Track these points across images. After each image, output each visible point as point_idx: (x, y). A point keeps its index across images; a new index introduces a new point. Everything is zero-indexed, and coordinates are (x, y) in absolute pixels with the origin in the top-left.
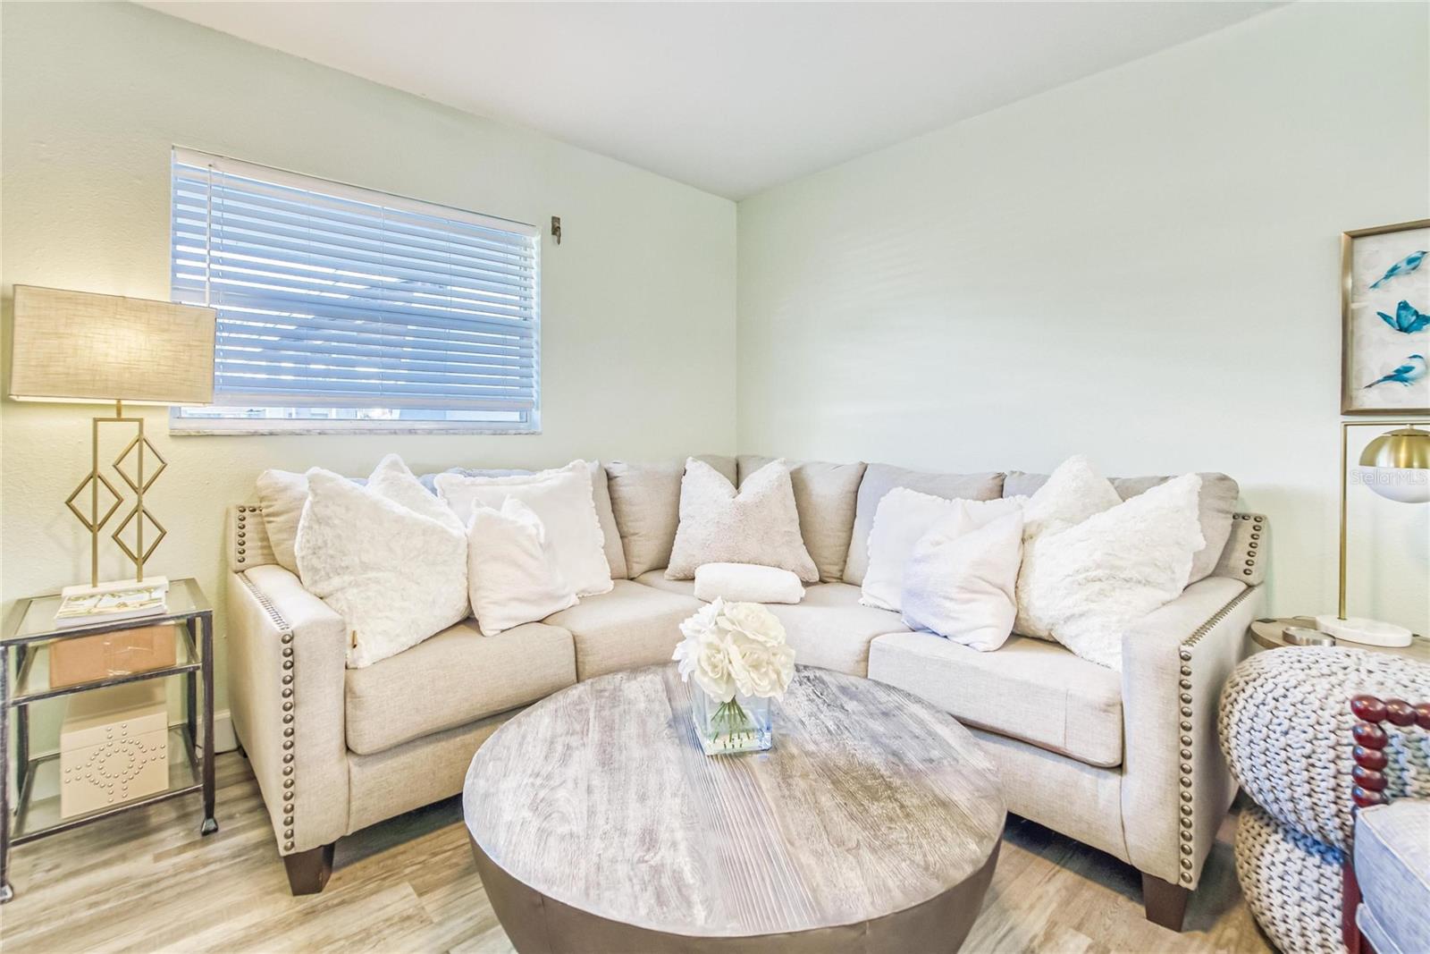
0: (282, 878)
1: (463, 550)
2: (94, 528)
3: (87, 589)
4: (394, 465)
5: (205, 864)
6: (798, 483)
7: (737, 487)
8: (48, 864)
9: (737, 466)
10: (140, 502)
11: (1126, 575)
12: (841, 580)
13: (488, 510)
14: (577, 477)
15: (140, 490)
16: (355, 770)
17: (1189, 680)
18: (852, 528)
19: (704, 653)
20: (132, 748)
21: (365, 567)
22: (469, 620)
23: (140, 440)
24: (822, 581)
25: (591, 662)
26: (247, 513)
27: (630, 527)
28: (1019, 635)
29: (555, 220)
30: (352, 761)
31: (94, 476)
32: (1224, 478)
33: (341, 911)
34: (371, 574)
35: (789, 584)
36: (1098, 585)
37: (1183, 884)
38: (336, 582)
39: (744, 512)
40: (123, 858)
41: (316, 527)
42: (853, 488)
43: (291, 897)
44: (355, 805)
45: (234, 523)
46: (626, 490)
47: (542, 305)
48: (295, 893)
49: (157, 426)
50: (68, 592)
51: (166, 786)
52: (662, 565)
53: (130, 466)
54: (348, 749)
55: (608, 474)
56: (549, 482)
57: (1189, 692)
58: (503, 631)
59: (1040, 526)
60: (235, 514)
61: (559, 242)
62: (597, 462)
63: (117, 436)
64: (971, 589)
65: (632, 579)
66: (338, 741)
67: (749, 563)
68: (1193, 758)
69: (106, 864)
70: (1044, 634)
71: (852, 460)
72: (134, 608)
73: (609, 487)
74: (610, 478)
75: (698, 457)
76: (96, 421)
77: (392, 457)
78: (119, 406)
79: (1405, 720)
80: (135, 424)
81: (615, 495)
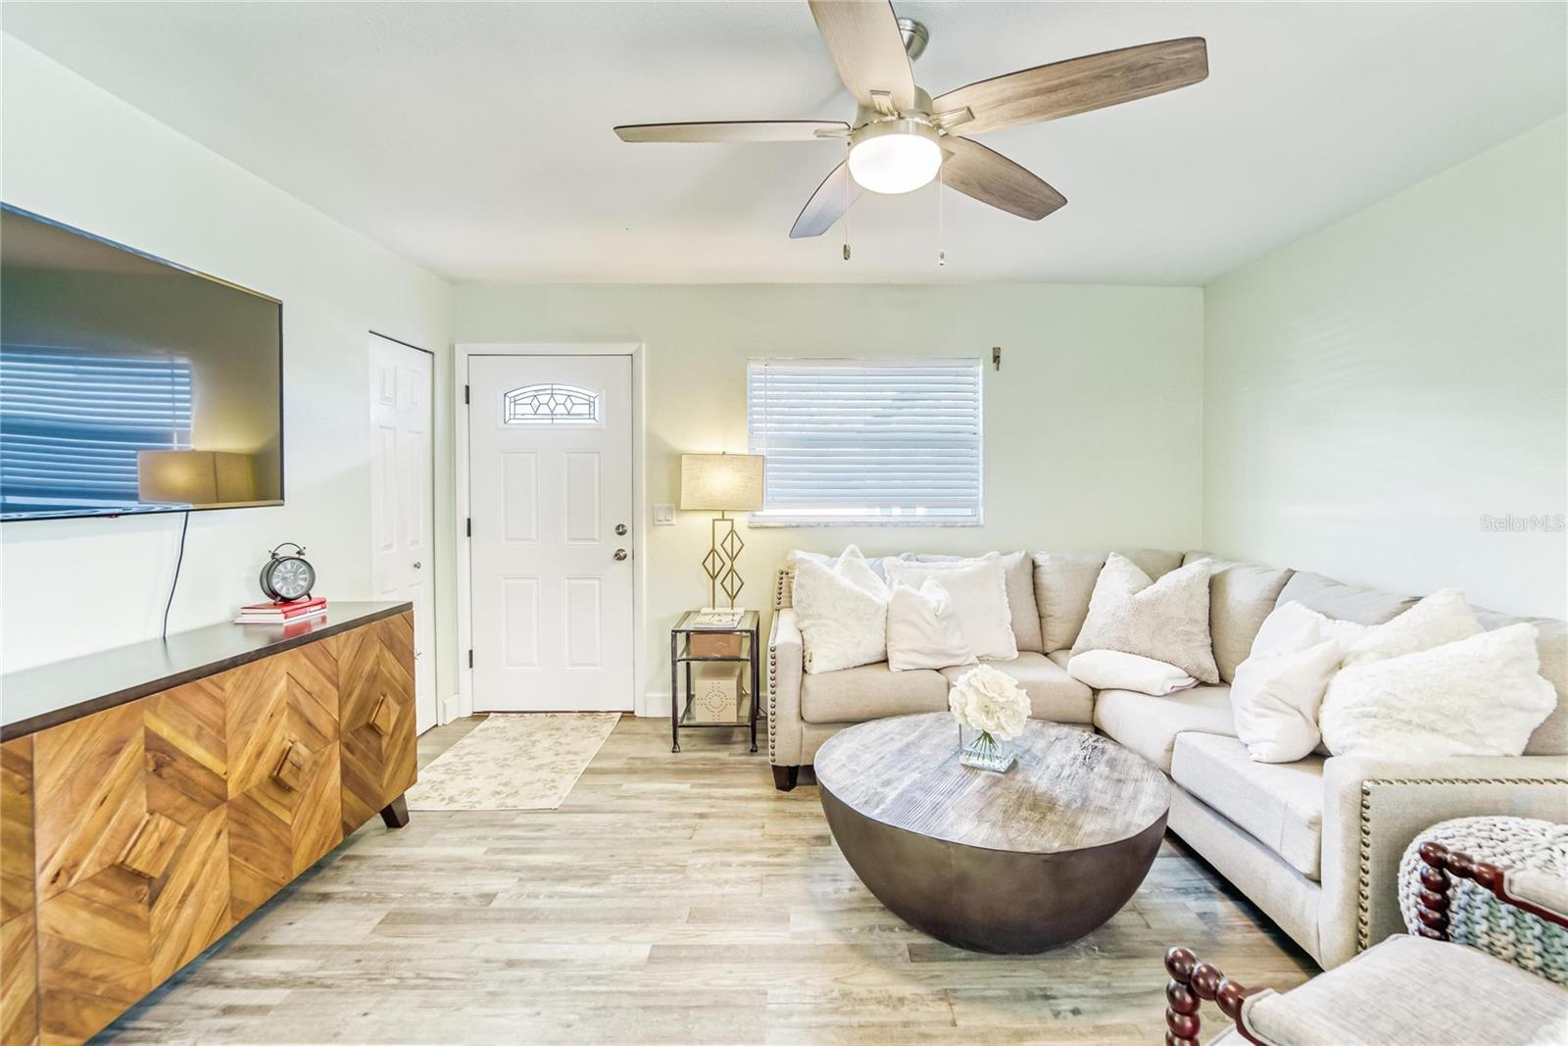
0: (771, 778)
2: (714, 578)
3: (710, 610)
4: (853, 553)
5: (748, 764)
6: (1214, 585)
8: (693, 743)
10: (732, 565)
11: (1404, 716)
13: (906, 587)
15: (733, 559)
16: (805, 729)
17: (1367, 812)
20: (722, 696)
21: (820, 617)
22: (885, 661)
23: (732, 531)
24: (1224, 684)
26: (783, 575)
27: (1047, 609)
29: (996, 350)
30: (803, 725)
31: (713, 550)
33: (793, 802)
36: (1371, 722)
39: (1140, 606)
40: (718, 750)
42: (1274, 594)
43: (775, 789)
44: (804, 749)
45: (778, 581)
46: (1047, 578)
48: (777, 788)
49: (741, 521)
50: (704, 610)
51: (735, 720)
52: (1069, 646)
53: (728, 546)
54: (802, 718)
55: (1033, 563)
56: (969, 569)
57: (1368, 824)
58: (904, 670)
59: (1358, 656)
60: (779, 575)
61: (998, 369)
62: (1023, 553)
63: (723, 528)
65: (1046, 655)
67: (1140, 654)
68: (1370, 886)
69: (712, 750)
72: (724, 623)
73: (1032, 576)
74: (1035, 567)
75: (1122, 552)
76: (714, 520)
77: (851, 547)
78: (723, 511)
79: (1464, 873)
80: (730, 522)
81: (1038, 582)
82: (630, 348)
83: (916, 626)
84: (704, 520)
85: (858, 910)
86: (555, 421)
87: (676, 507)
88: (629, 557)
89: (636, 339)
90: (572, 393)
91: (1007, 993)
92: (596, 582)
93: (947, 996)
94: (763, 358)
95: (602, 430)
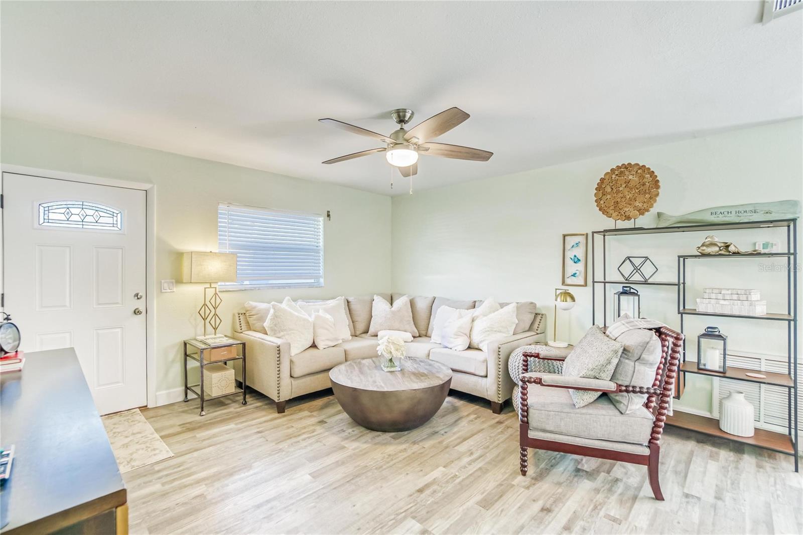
1: (312, 325)
2: (205, 319)
3: (203, 337)
4: (289, 300)
5: (249, 409)
6: (412, 303)
7: (391, 305)
9: (392, 297)
10: (215, 312)
11: (495, 330)
12: (426, 336)
13: (316, 313)
14: (339, 302)
15: (216, 308)
16: (293, 381)
17: (500, 353)
18: (430, 319)
19: (384, 347)
20: (227, 379)
21: (290, 330)
22: (314, 346)
23: (215, 294)
24: (420, 336)
25: (350, 357)
26: (240, 315)
27: (356, 318)
28: (470, 347)
29: (328, 212)
30: (292, 379)
31: (205, 305)
32: (532, 303)
34: (292, 332)
35: (409, 336)
36: (488, 333)
37: (499, 402)
38: (282, 333)
39: (393, 313)
40: (225, 409)
41: (276, 319)
42: (431, 305)
44: (292, 391)
45: (237, 318)
46: (353, 306)
47: (325, 241)
48: (278, 413)
50: (199, 338)
51: (234, 391)
52: (366, 332)
53: (213, 301)
54: (291, 376)
55: (347, 301)
56: (331, 304)
58: (324, 349)
59: (477, 317)
60: (237, 315)
61: (330, 220)
62: (343, 297)
63: (210, 292)
64: (457, 335)
65: (358, 336)
66: (289, 374)
67: (396, 330)
68: (501, 371)
70: (477, 347)
71: (431, 296)
73: (348, 305)
74: (348, 302)
75: (378, 295)
76: (205, 288)
77: (287, 298)
78: (210, 283)
79: (531, 356)
80: (214, 289)
81: (351, 308)
82: (147, 186)
83: (327, 329)
84: (200, 288)
85: (362, 436)
86: (84, 226)
87: (179, 281)
88: (144, 312)
89: (150, 182)
90: (98, 209)
91: (427, 436)
92: (119, 330)
93: (414, 443)
94: (226, 203)
95: (125, 235)
